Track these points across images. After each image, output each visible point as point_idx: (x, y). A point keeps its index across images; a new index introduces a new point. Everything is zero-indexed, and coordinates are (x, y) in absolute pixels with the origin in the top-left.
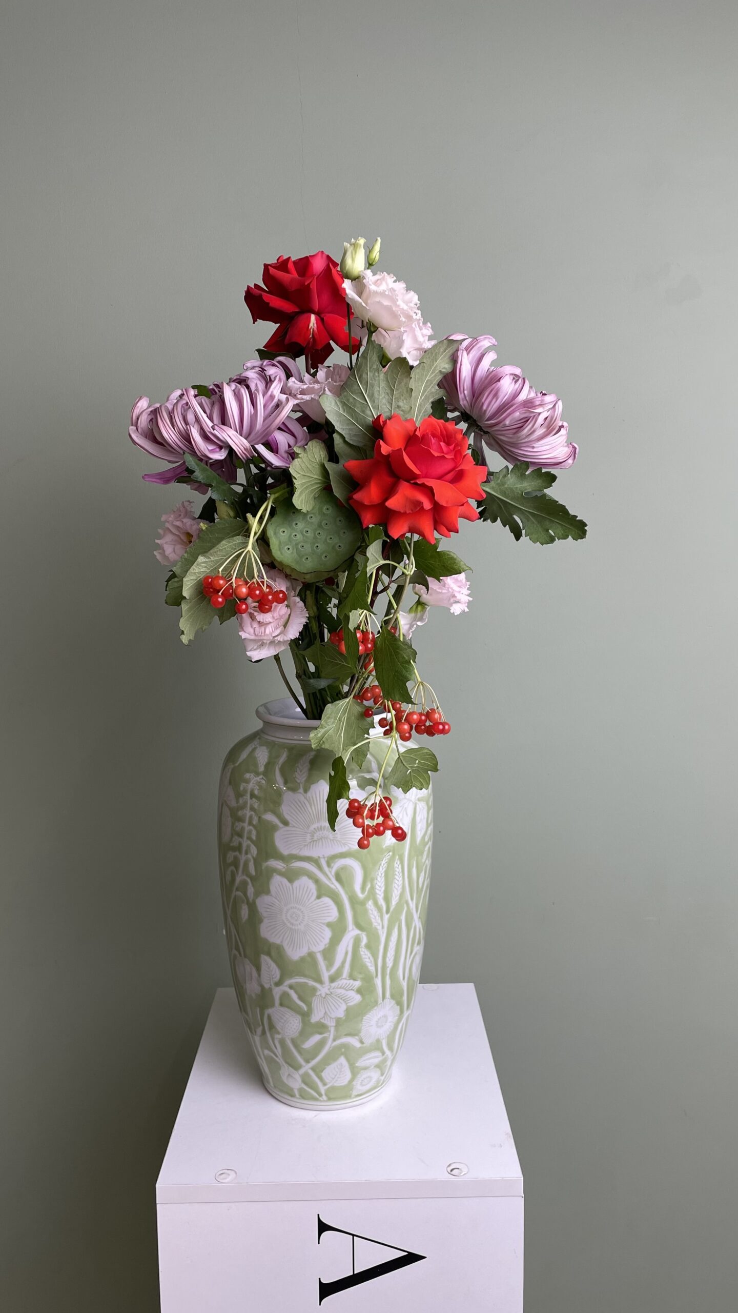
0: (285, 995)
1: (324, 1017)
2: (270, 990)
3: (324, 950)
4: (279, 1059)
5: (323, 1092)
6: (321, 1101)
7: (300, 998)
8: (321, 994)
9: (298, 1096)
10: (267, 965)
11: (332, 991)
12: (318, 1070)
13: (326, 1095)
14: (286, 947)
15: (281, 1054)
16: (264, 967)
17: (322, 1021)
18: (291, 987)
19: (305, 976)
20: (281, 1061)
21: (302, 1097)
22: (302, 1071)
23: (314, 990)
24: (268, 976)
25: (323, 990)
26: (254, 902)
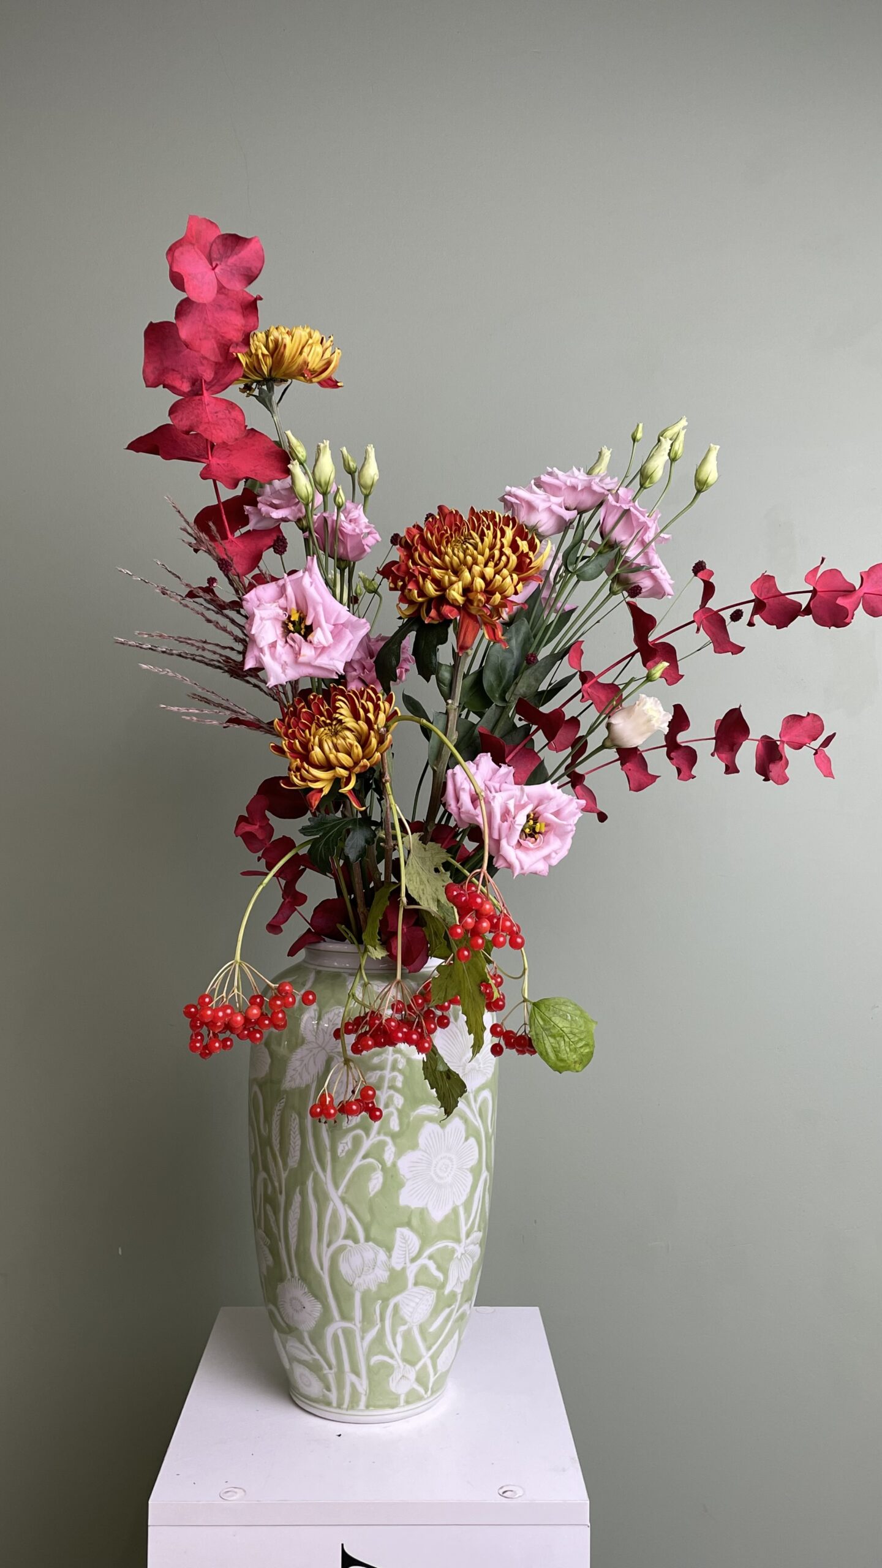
0: (424, 1269)
1: (456, 1284)
2: (404, 1269)
3: (465, 1203)
4: (396, 1360)
5: (430, 1385)
6: (425, 1399)
7: (439, 1268)
8: (457, 1257)
9: (402, 1402)
10: (404, 1239)
11: (466, 1248)
12: (434, 1359)
13: (432, 1388)
14: (430, 1208)
15: (400, 1352)
16: (398, 1243)
17: (454, 1289)
18: (430, 1257)
19: (446, 1238)
20: (397, 1362)
21: (407, 1402)
22: (418, 1367)
23: (453, 1251)
24: (404, 1253)
25: (460, 1249)
26: (394, 1165)
